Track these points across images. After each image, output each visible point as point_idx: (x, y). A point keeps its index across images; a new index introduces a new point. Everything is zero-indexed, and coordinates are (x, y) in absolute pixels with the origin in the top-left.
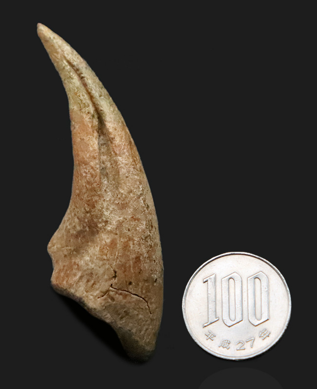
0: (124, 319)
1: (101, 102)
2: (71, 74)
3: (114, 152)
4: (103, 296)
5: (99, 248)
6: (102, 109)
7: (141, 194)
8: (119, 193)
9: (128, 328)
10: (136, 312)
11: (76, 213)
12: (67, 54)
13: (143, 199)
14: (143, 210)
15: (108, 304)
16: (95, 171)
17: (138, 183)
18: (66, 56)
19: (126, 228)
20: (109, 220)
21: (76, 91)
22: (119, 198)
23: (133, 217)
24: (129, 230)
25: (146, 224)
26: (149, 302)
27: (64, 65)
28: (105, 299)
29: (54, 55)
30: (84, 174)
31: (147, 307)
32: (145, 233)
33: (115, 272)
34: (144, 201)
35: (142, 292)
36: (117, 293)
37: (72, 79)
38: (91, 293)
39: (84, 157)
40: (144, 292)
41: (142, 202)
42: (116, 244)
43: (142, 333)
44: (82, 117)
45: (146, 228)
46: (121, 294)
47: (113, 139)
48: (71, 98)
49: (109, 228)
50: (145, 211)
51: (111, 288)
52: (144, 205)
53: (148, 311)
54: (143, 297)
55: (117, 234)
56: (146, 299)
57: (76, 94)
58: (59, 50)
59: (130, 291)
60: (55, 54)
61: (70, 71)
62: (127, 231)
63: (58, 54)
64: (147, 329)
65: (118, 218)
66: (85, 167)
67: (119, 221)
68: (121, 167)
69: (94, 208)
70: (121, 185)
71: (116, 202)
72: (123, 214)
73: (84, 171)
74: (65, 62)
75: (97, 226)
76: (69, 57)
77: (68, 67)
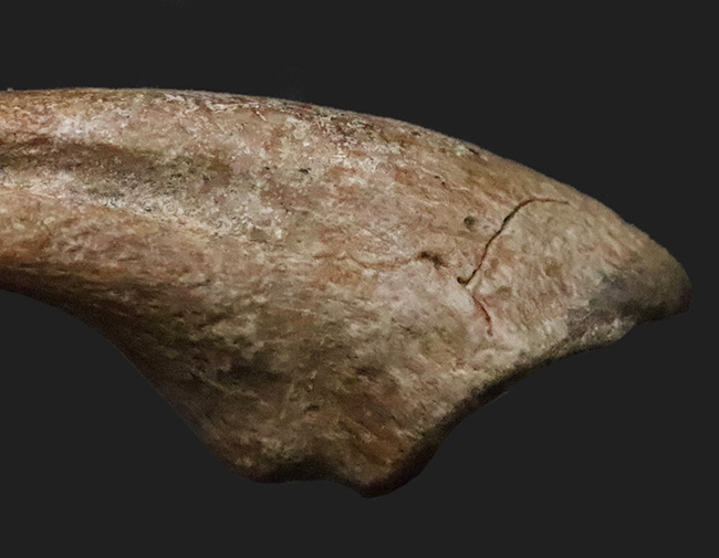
0: (567, 283)
4: (488, 319)
5: (333, 285)
7: (198, 102)
8: (173, 166)
9: (598, 281)
10: (556, 243)
13: (213, 103)
14: (251, 113)
15: (515, 310)
16: (78, 218)
17: (158, 101)
19: (294, 179)
20: (250, 225)
22: (192, 172)
23: (267, 148)
24: (304, 171)
25: (296, 117)
26: (535, 195)
28: (499, 314)
30: (79, 257)
31: (547, 205)
32: (324, 128)
33: (424, 255)
35: (501, 202)
36: (488, 275)
38: (468, 351)
39: (20, 238)
40: (502, 194)
41: (222, 106)
43: (616, 247)
45: (310, 119)
46: (494, 264)
49: (279, 233)
50: (254, 110)
51: (470, 287)
52: (235, 107)
53: (559, 207)
54: (516, 203)
55: (305, 213)
56: (526, 198)
59: (492, 232)
62: (306, 179)
64: (610, 234)
65: (254, 197)
66: (54, 247)
67: (263, 194)
68: (92, 135)
69: (200, 256)
70: (149, 152)
71: (197, 186)
72: (245, 175)
73: (70, 251)
75: (259, 268)
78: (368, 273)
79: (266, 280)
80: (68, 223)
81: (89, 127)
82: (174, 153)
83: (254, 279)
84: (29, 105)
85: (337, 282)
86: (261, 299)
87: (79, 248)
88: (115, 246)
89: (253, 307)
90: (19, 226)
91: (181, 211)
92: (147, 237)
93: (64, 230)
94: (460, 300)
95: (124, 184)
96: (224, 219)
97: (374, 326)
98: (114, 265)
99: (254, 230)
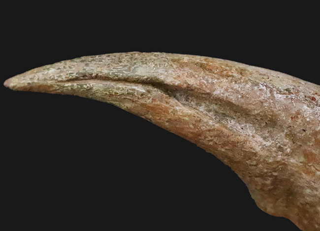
1: (136, 73)
2: (85, 86)
3: (205, 94)
6: (146, 77)
7: (271, 91)
8: (255, 116)
11: (250, 175)
12: (59, 77)
13: (277, 93)
14: (290, 101)
16: (214, 130)
17: (256, 88)
18: (60, 79)
19: (300, 132)
20: (279, 144)
21: (108, 93)
22: (262, 119)
23: (292, 118)
24: (304, 131)
25: (308, 106)
27: (70, 88)
29: (51, 91)
30: (211, 143)
32: (317, 114)
34: (280, 92)
37: (91, 89)
39: (191, 131)
41: (280, 95)
42: (312, 154)
44: (142, 105)
45: (312, 108)
47: (188, 87)
48: (114, 103)
49: (289, 150)
50: (292, 99)
52: (285, 96)
55: (301, 145)
57: (111, 95)
58: (49, 82)
60: (51, 89)
61: (82, 86)
62: (304, 134)
63: (53, 87)
65: (283, 134)
66: (203, 137)
67: (287, 135)
68: (227, 97)
69: (255, 154)
70: (247, 109)
71: (263, 125)
72: (281, 126)
73: (208, 141)
74: (66, 85)
75: (278, 162)
76: (64, 77)
77: (75, 84)
78: (319, 173)
79: (279, 167)
80: (209, 131)
81: (226, 94)
82: (256, 112)
83: (274, 166)
84: (206, 77)
85: (306, 174)
86: (275, 174)
87: (211, 140)
88: (225, 144)
89: (271, 176)
90: (191, 126)
91: (254, 131)
92: (238, 142)
93: (208, 133)
96: (270, 139)
97: (316, 193)
98: (223, 150)
99: (280, 147)
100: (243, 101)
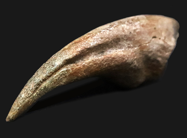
1: (57, 65)
2: (42, 88)
7: (107, 29)
8: (111, 43)
12: (28, 94)
15: (168, 39)
16: (103, 59)
18: (30, 95)
19: (130, 35)
20: (127, 46)
21: (53, 83)
23: (123, 32)
25: (123, 24)
27: (36, 95)
30: (107, 66)
32: (128, 24)
33: (153, 37)
37: (45, 87)
41: (111, 28)
44: (69, 76)
47: (80, 52)
48: (58, 85)
49: (132, 45)
51: (161, 39)
55: (134, 40)
57: (55, 82)
58: (27, 100)
60: (29, 103)
65: (125, 41)
66: (102, 66)
68: (96, 44)
69: (124, 56)
70: (106, 42)
72: (122, 38)
74: (34, 95)
75: (132, 52)
76: (30, 93)
77: (38, 91)
78: (147, 45)
79: (134, 54)
80: (102, 61)
82: (110, 40)
83: (133, 55)
84: (82, 44)
85: (144, 49)
86: (135, 58)
87: (106, 64)
88: (112, 61)
89: (135, 59)
90: (95, 65)
91: (115, 49)
92: (115, 56)
94: (161, 42)
95: (104, 50)
98: (113, 64)
99: (128, 47)
100: (103, 40)
